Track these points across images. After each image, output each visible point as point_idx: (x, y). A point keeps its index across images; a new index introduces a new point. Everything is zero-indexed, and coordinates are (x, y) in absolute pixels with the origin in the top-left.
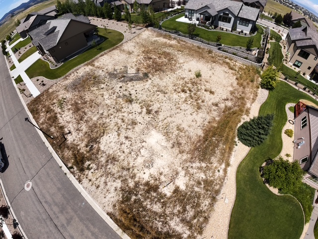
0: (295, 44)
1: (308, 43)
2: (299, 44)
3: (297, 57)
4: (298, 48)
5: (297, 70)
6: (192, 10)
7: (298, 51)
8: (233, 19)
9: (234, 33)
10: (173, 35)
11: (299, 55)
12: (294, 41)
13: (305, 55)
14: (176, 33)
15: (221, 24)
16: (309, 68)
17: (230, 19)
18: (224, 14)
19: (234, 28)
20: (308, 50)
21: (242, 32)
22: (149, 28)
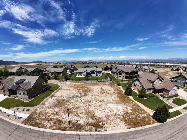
0: (116, 73)
1: (119, 71)
2: (117, 72)
3: (119, 76)
4: (118, 73)
5: (121, 79)
6: (80, 73)
7: (118, 74)
8: (96, 73)
9: (98, 76)
10: (80, 81)
11: (119, 75)
12: (115, 72)
13: (120, 74)
14: (80, 80)
15: (92, 75)
16: (124, 77)
17: (95, 73)
18: (92, 72)
19: (97, 75)
20: (120, 72)
21: (100, 75)
22: (68, 81)
